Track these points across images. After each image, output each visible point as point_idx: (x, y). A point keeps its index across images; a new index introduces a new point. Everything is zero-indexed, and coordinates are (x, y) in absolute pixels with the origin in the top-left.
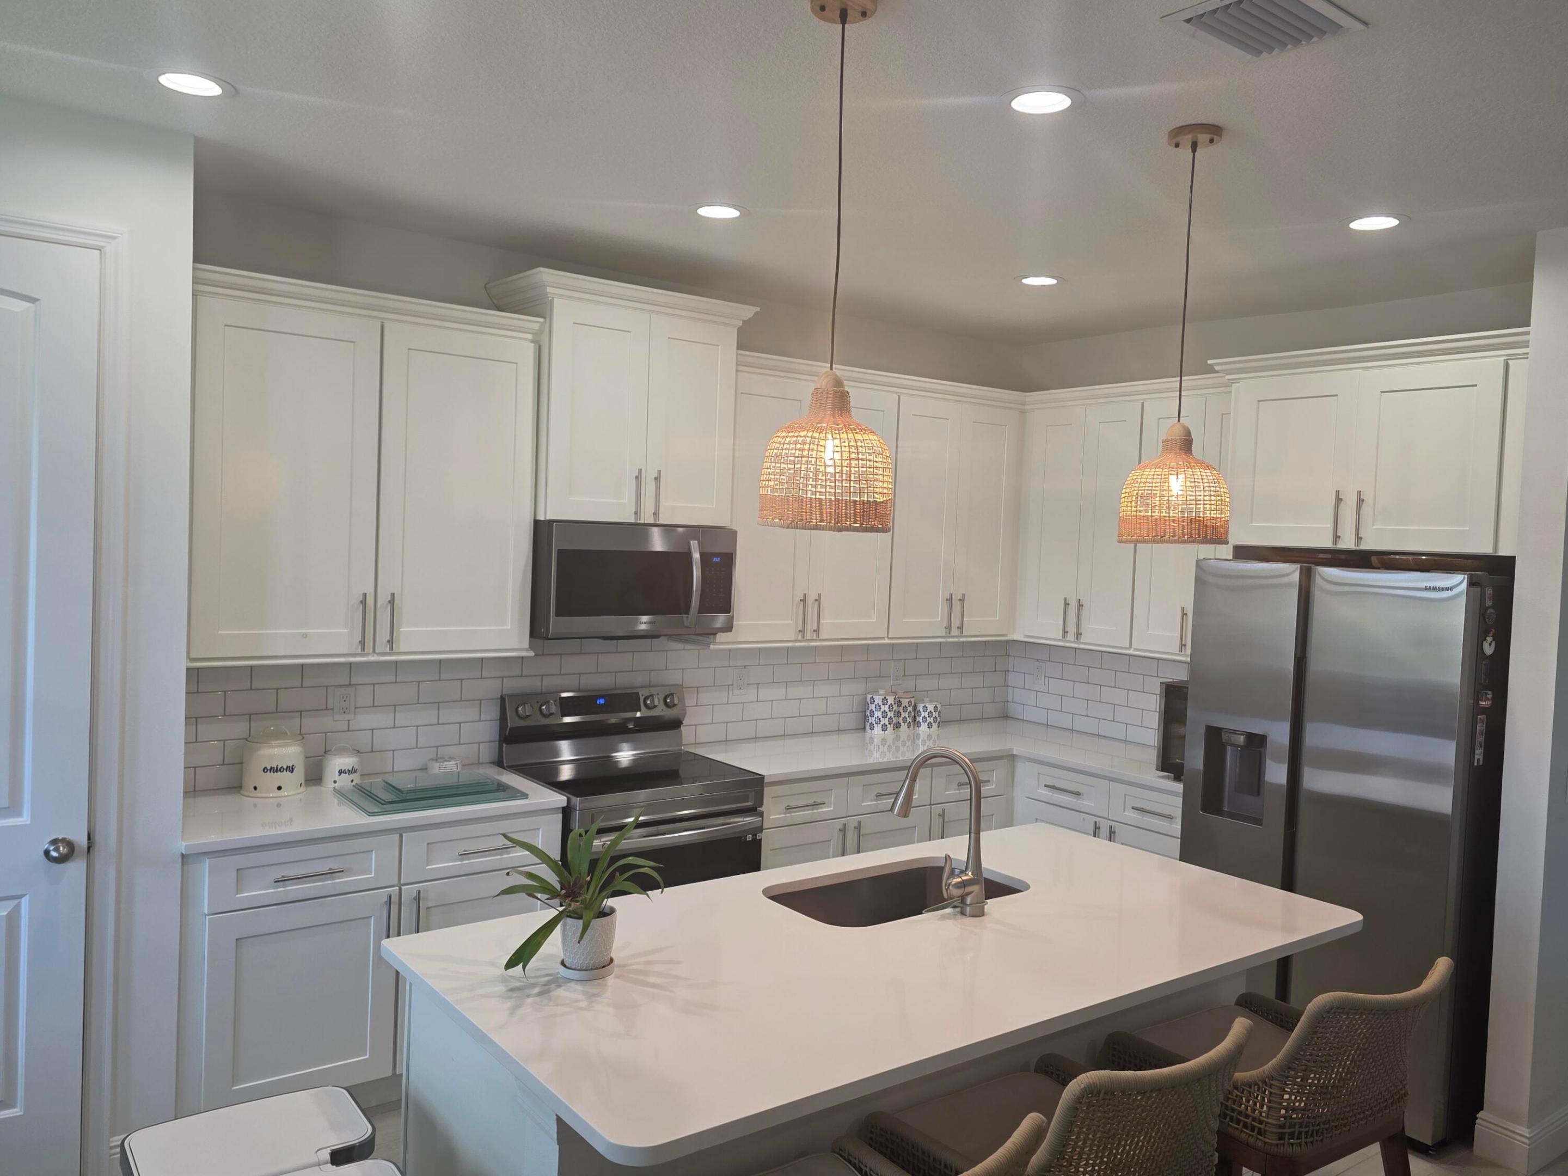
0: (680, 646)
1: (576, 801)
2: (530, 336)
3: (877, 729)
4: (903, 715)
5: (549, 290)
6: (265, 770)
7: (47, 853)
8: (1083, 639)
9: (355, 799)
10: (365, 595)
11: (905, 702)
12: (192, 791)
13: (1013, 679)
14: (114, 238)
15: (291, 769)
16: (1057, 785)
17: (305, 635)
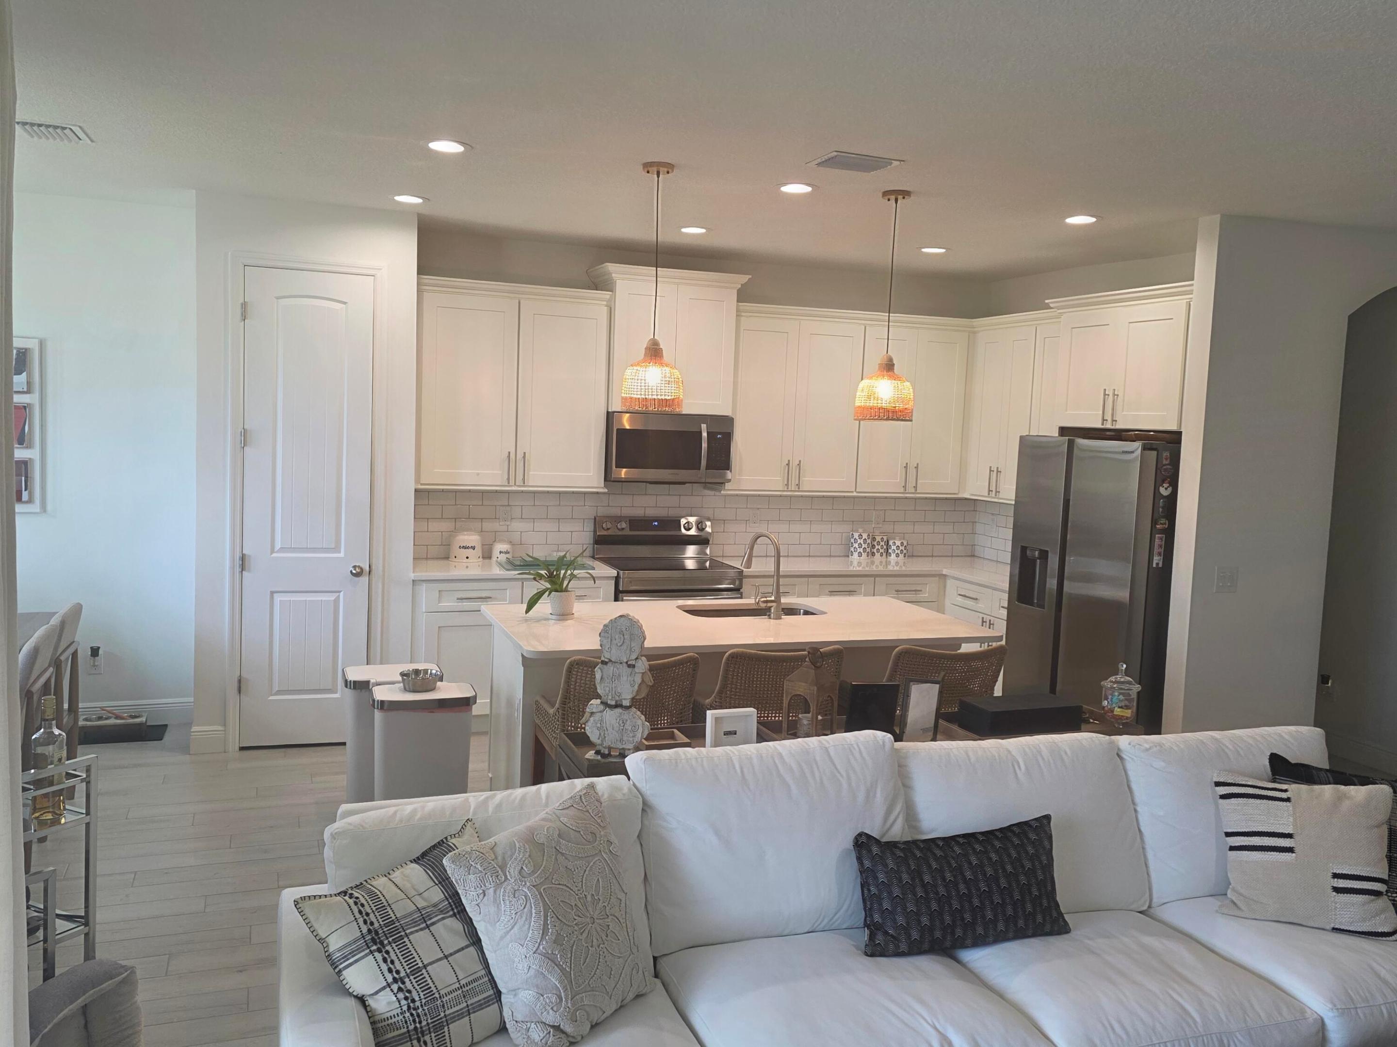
0: (712, 493)
1: (621, 572)
2: (605, 303)
3: (856, 555)
4: (877, 547)
5: (613, 275)
6: (461, 548)
7: (351, 572)
8: (1001, 495)
10: (509, 453)
11: (878, 539)
12: (418, 558)
13: (979, 528)
14: (381, 269)
15: (473, 548)
16: (967, 595)
17: (478, 474)
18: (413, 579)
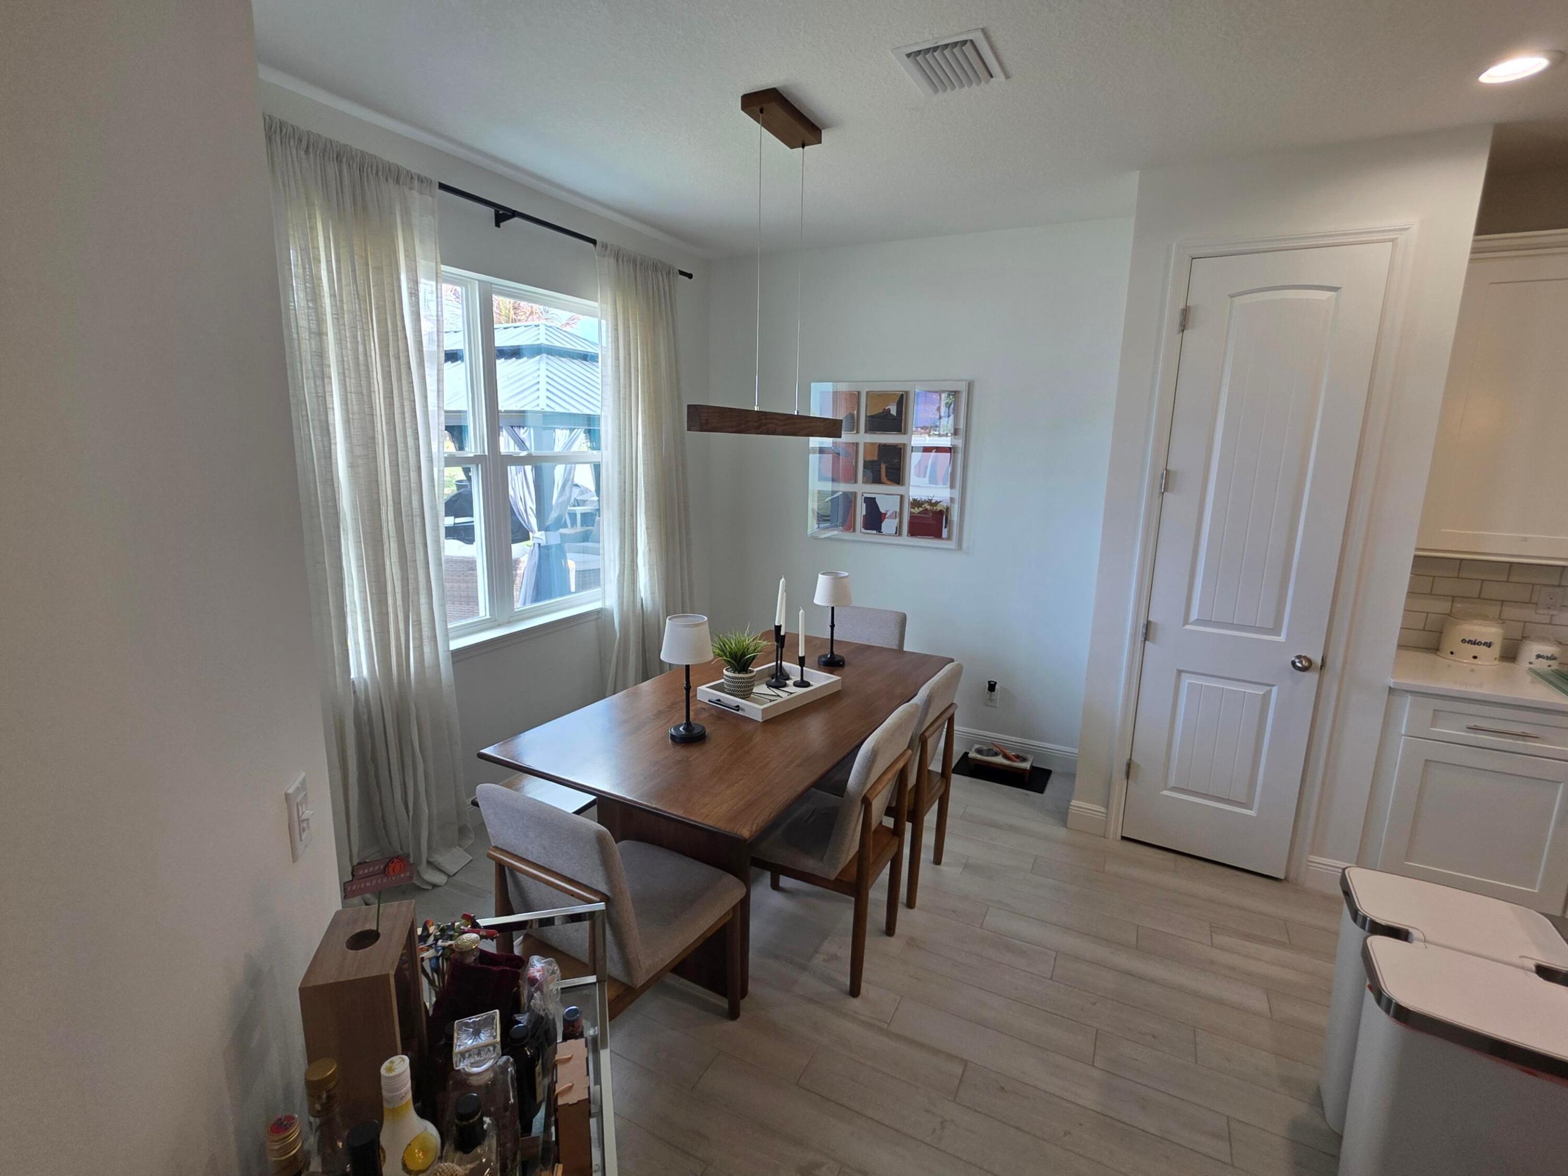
6: (1464, 641)
7: (1293, 663)
9: (1552, 679)
14: (1401, 231)
15: (1489, 645)
17: (1525, 539)
18: (1392, 686)
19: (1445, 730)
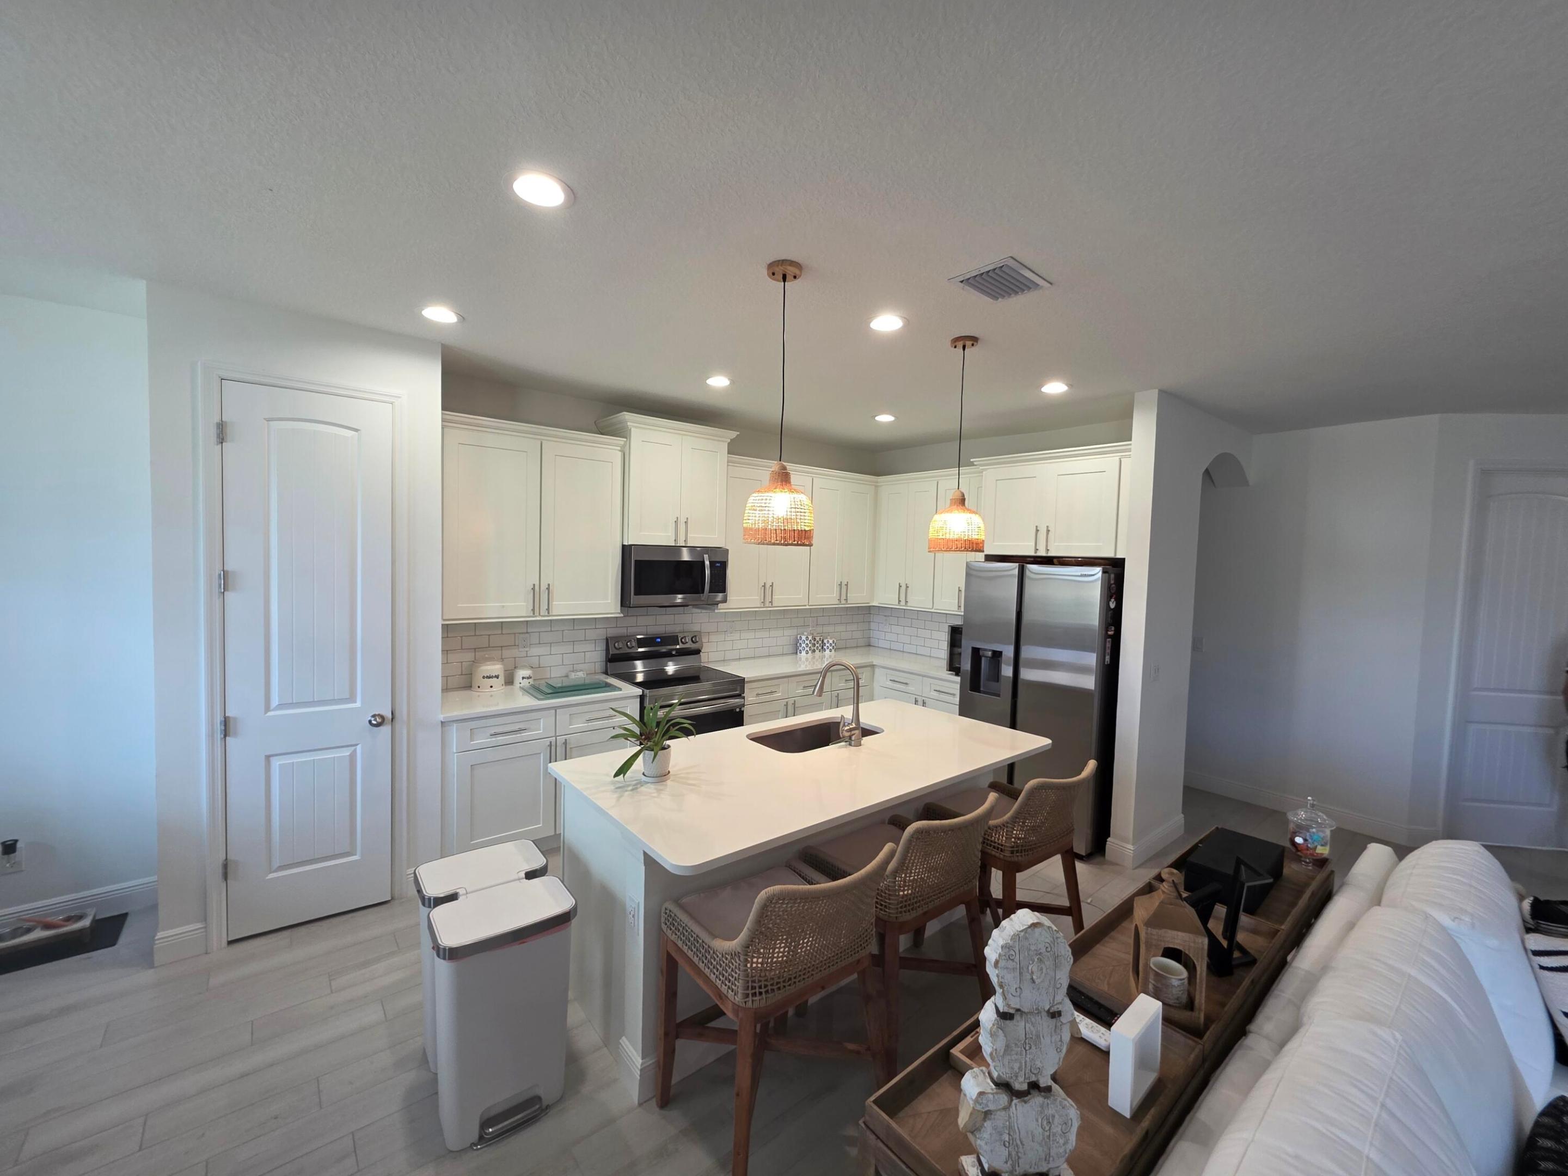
0: (699, 611)
1: (647, 691)
2: (619, 448)
3: (804, 653)
4: (817, 645)
5: (629, 424)
6: (484, 677)
7: (370, 722)
8: (909, 604)
9: (531, 691)
10: (534, 585)
11: (818, 639)
12: (446, 689)
13: (873, 626)
14: (399, 397)
15: (497, 677)
16: (896, 680)
17: (503, 606)
18: (443, 721)
19: (480, 741)
